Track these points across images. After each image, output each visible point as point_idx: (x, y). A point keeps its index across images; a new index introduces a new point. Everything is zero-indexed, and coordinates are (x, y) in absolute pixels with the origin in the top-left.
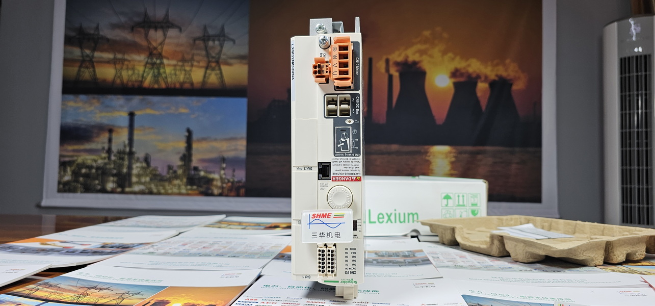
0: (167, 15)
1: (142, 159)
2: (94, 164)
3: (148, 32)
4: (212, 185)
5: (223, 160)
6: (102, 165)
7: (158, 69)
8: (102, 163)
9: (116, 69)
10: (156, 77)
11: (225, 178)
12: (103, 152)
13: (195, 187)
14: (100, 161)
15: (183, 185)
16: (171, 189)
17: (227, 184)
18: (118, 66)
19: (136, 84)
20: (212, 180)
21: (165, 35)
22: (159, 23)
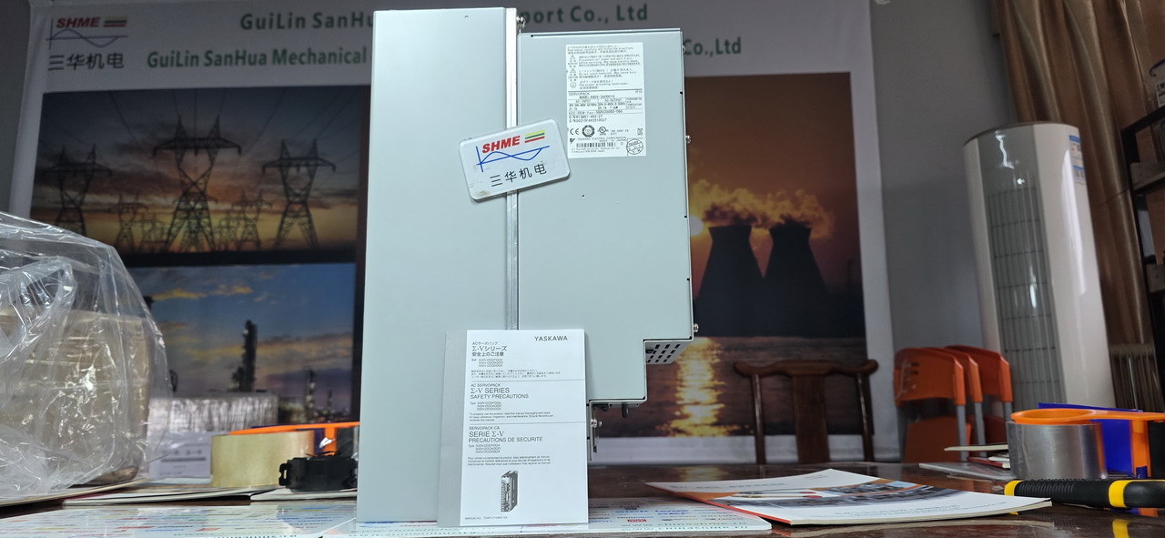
0: (217, 126)
3: (182, 155)
5: (312, 375)
7: (199, 219)
9: (121, 221)
10: (193, 234)
11: (313, 409)
18: (127, 218)
19: (158, 248)
21: (212, 160)
22: (202, 139)
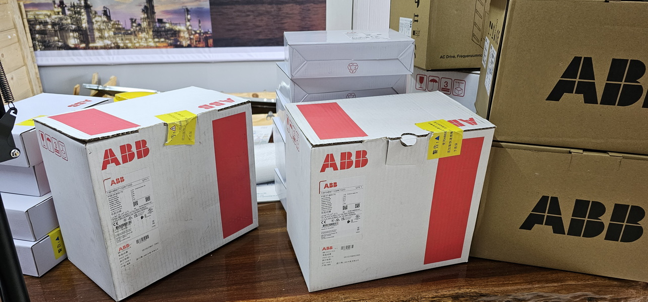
1: (100, 13)
2: (49, 20)
4: (179, 37)
5: (188, 11)
6: (57, 20)
8: (56, 18)
11: (191, 30)
12: (56, 8)
13: (162, 40)
14: (54, 17)
15: (149, 38)
16: (139, 42)
17: (194, 35)
20: (179, 31)
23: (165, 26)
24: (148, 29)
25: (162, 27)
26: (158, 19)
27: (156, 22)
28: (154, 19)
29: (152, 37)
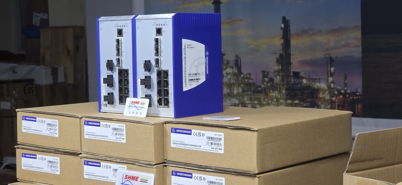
1: (232, 63)
4: (317, 98)
5: (331, 61)
11: (333, 88)
13: (297, 102)
15: (281, 99)
17: (337, 96)
20: (318, 90)
23: (302, 82)
24: (281, 86)
25: (298, 84)
26: (294, 72)
27: (291, 76)
28: (290, 72)
29: (285, 97)
